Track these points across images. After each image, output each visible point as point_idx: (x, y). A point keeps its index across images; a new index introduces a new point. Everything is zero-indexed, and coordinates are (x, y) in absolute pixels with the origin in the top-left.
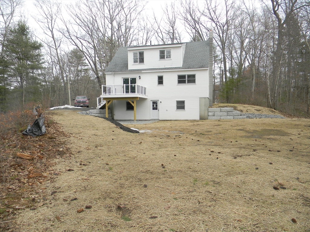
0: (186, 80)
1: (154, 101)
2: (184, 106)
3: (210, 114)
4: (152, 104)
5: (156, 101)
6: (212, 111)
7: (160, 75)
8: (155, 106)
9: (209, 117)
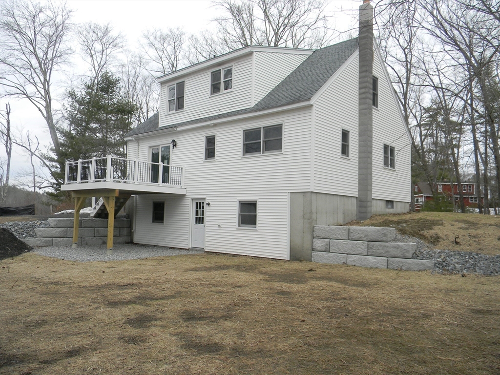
0: (260, 142)
1: (199, 201)
2: (256, 216)
3: (319, 244)
4: (195, 209)
5: (201, 201)
6: (323, 236)
7: (210, 133)
8: (200, 215)
9: (314, 253)
